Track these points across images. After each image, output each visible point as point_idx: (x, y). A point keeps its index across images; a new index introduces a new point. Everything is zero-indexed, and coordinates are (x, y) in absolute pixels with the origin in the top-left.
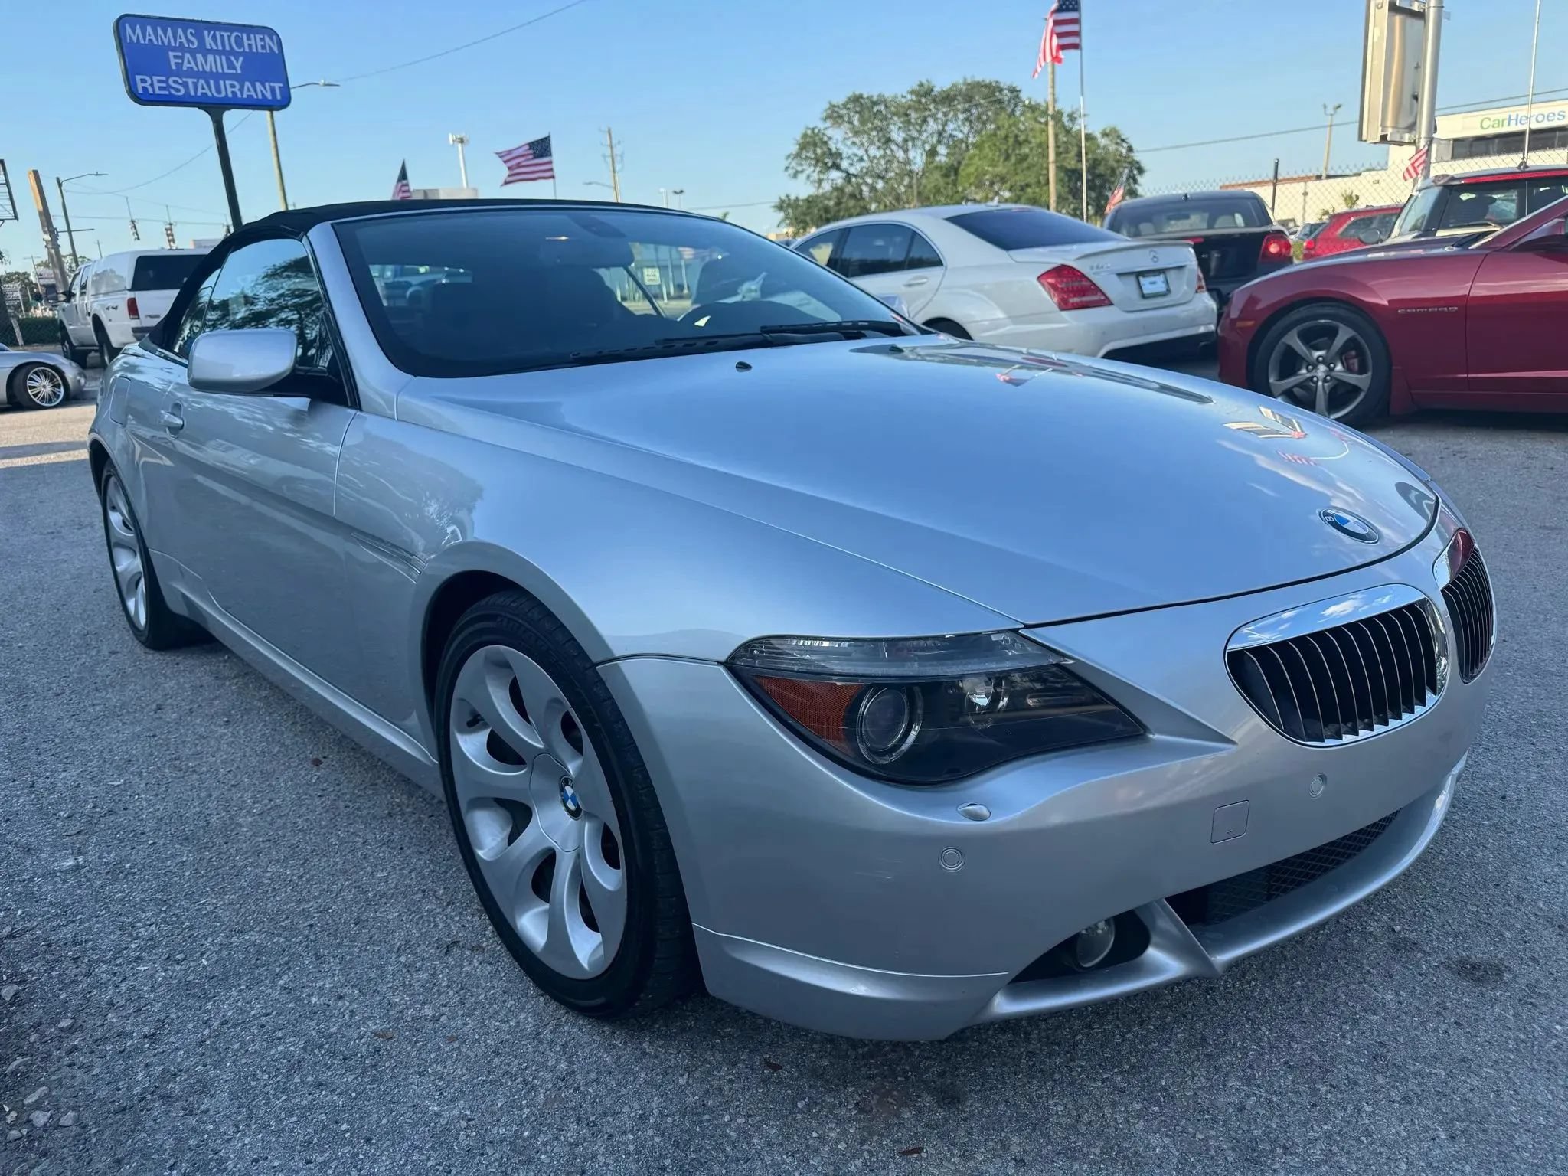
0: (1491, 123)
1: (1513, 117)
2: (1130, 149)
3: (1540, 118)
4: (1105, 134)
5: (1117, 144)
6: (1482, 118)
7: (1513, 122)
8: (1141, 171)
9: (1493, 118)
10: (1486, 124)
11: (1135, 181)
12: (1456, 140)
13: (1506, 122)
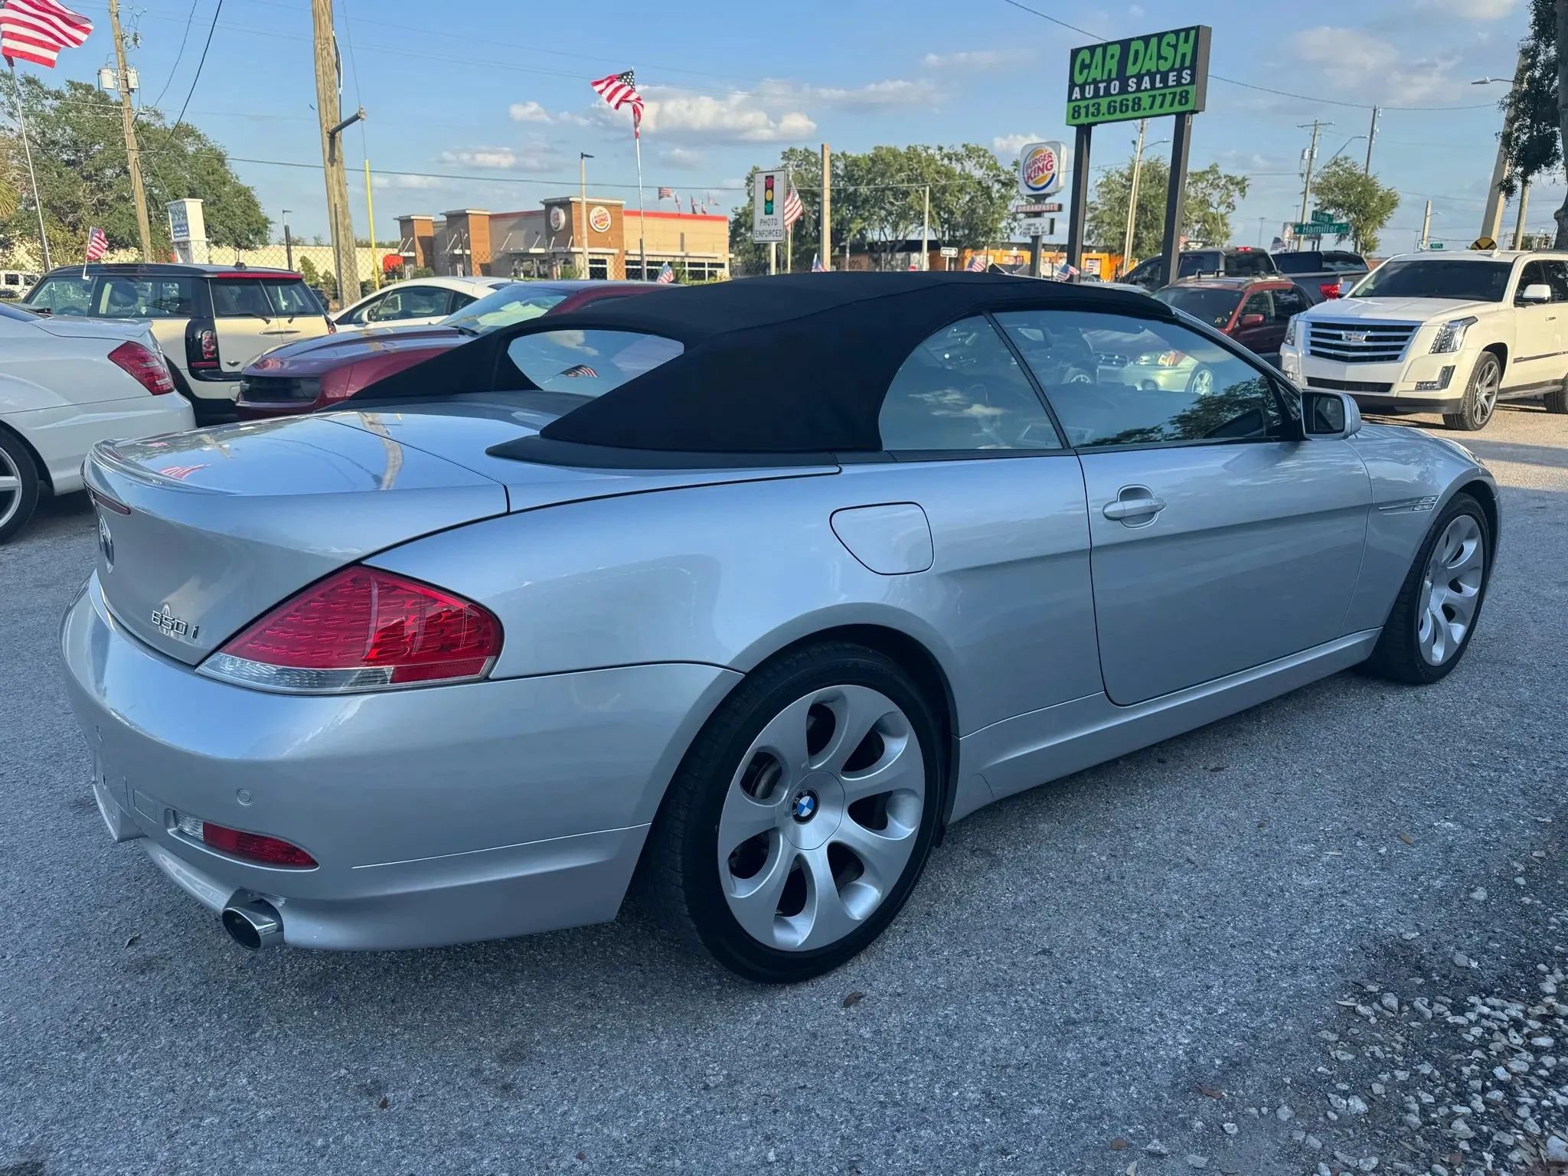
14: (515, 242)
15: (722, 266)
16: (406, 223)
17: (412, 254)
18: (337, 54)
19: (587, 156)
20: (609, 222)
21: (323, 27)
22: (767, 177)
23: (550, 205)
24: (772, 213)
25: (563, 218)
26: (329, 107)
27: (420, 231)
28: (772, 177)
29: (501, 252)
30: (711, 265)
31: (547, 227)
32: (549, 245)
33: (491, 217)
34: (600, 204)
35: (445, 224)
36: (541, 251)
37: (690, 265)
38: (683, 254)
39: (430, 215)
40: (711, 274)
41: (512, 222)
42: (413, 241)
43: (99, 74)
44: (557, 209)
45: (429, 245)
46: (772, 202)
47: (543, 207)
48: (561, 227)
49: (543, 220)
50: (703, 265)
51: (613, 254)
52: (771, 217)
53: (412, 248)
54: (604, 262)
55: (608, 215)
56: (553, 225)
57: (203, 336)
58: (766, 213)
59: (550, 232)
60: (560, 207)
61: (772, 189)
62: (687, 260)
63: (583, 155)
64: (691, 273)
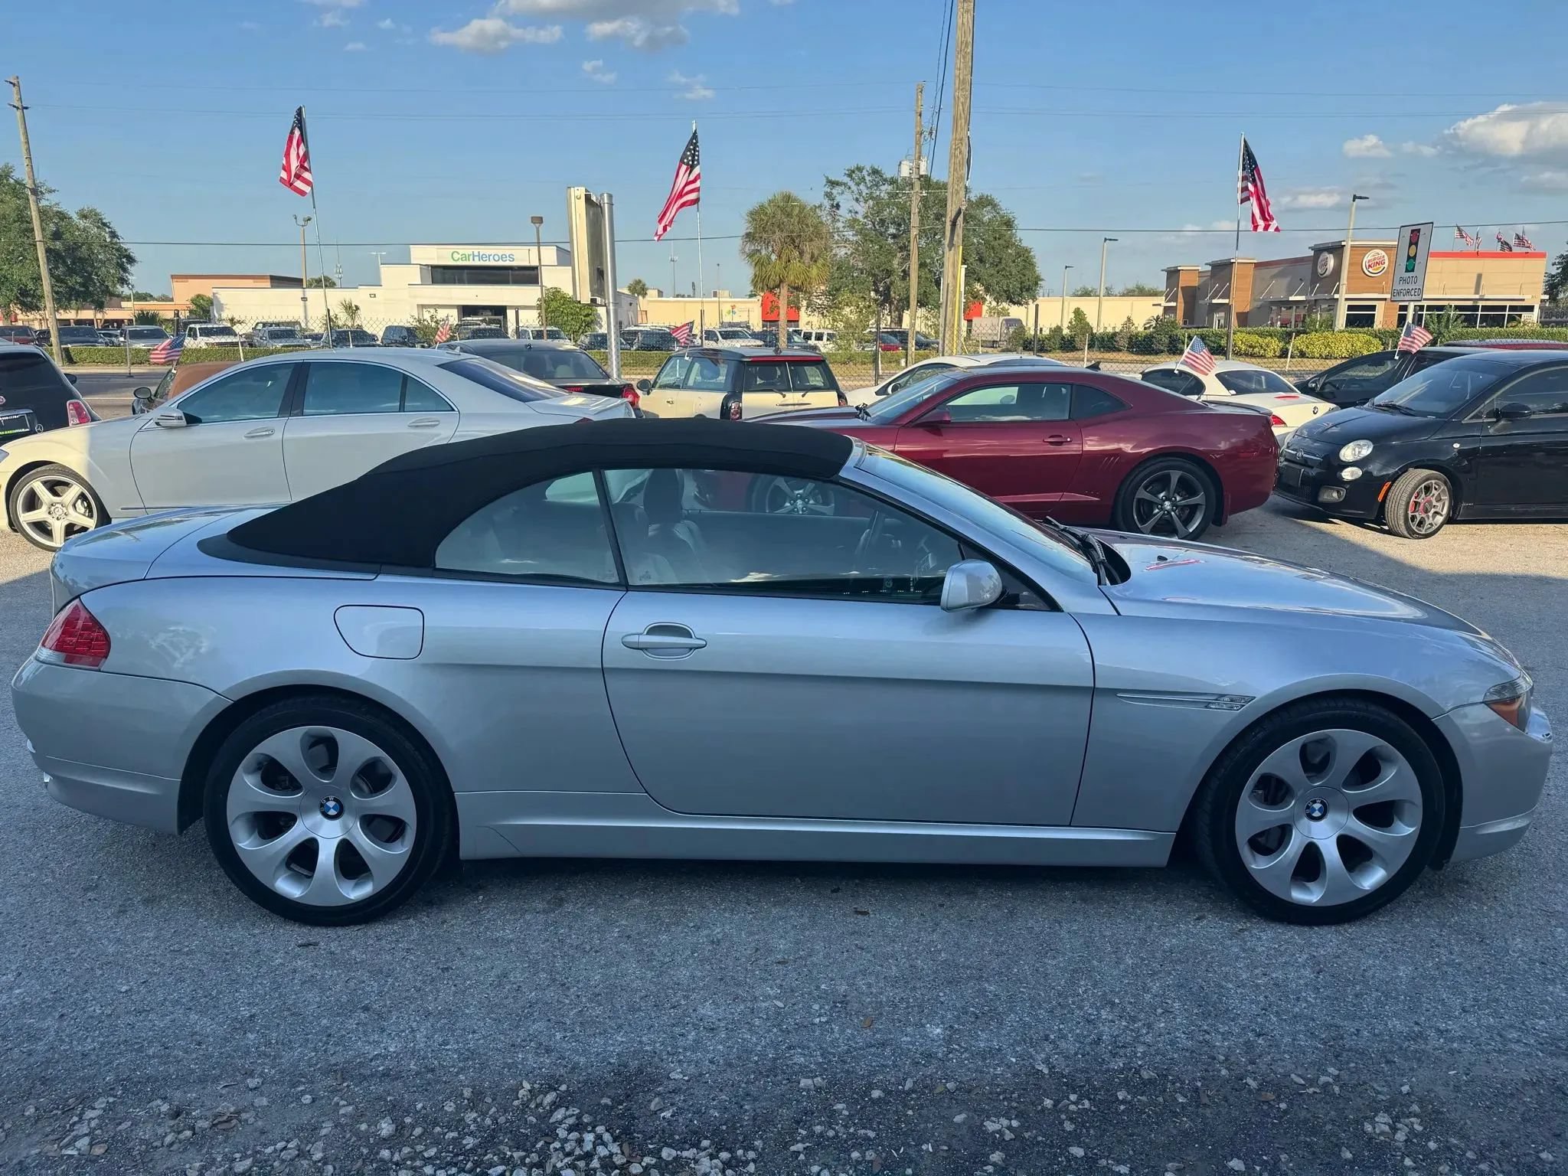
0: (459, 256)
1: (476, 253)
2: (113, 235)
3: (496, 258)
4: (84, 217)
5: (98, 227)
6: (452, 251)
7: (476, 258)
8: (131, 260)
9: (461, 252)
10: (456, 256)
11: (125, 270)
12: (434, 267)
13: (471, 257)
14: (1277, 290)
15: (1530, 309)
16: (1173, 274)
17: (1173, 304)
18: (969, 152)
19: (1361, 198)
20: (1386, 265)
21: (959, 129)
22: (1413, 231)
23: (1319, 250)
24: (1413, 271)
25: (1331, 263)
26: (954, 199)
27: (1184, 281)
28: (1419, 231)
29: (1260, 300)
30: (1512, 308)
31: (1312, 273)
32: (1311, 292)
33: (1258, 265)
34: (1376, 247)
35: (1209, 274)
36: (1302, 298)
37: (1485, 308)
38: (1477, 297)
39: (1195, 264)
40: (1511, 318)
41: (1275, 270)
42: (1176, 293)
43: (900, 165)
44: (1326, 254)
45: (1192, 295)
46: (1414, 257)
47: (1312, 253)
48: (1327, 273)
49: (1310, 266)
50: (1503, 308)
51: (1385, 299)
52: (1410, 274)
53: (1174, 299)
54: (1373, 308)
55: (1386, 257)
56: (1319, 271)
57: (733, 405)
58: (1407, 271)
59: (1316, 278)
60: (1330, 253)
61: (1416, 244)
62: (1481, 304)
63: (1355, 198)
64: (1484, 318)
